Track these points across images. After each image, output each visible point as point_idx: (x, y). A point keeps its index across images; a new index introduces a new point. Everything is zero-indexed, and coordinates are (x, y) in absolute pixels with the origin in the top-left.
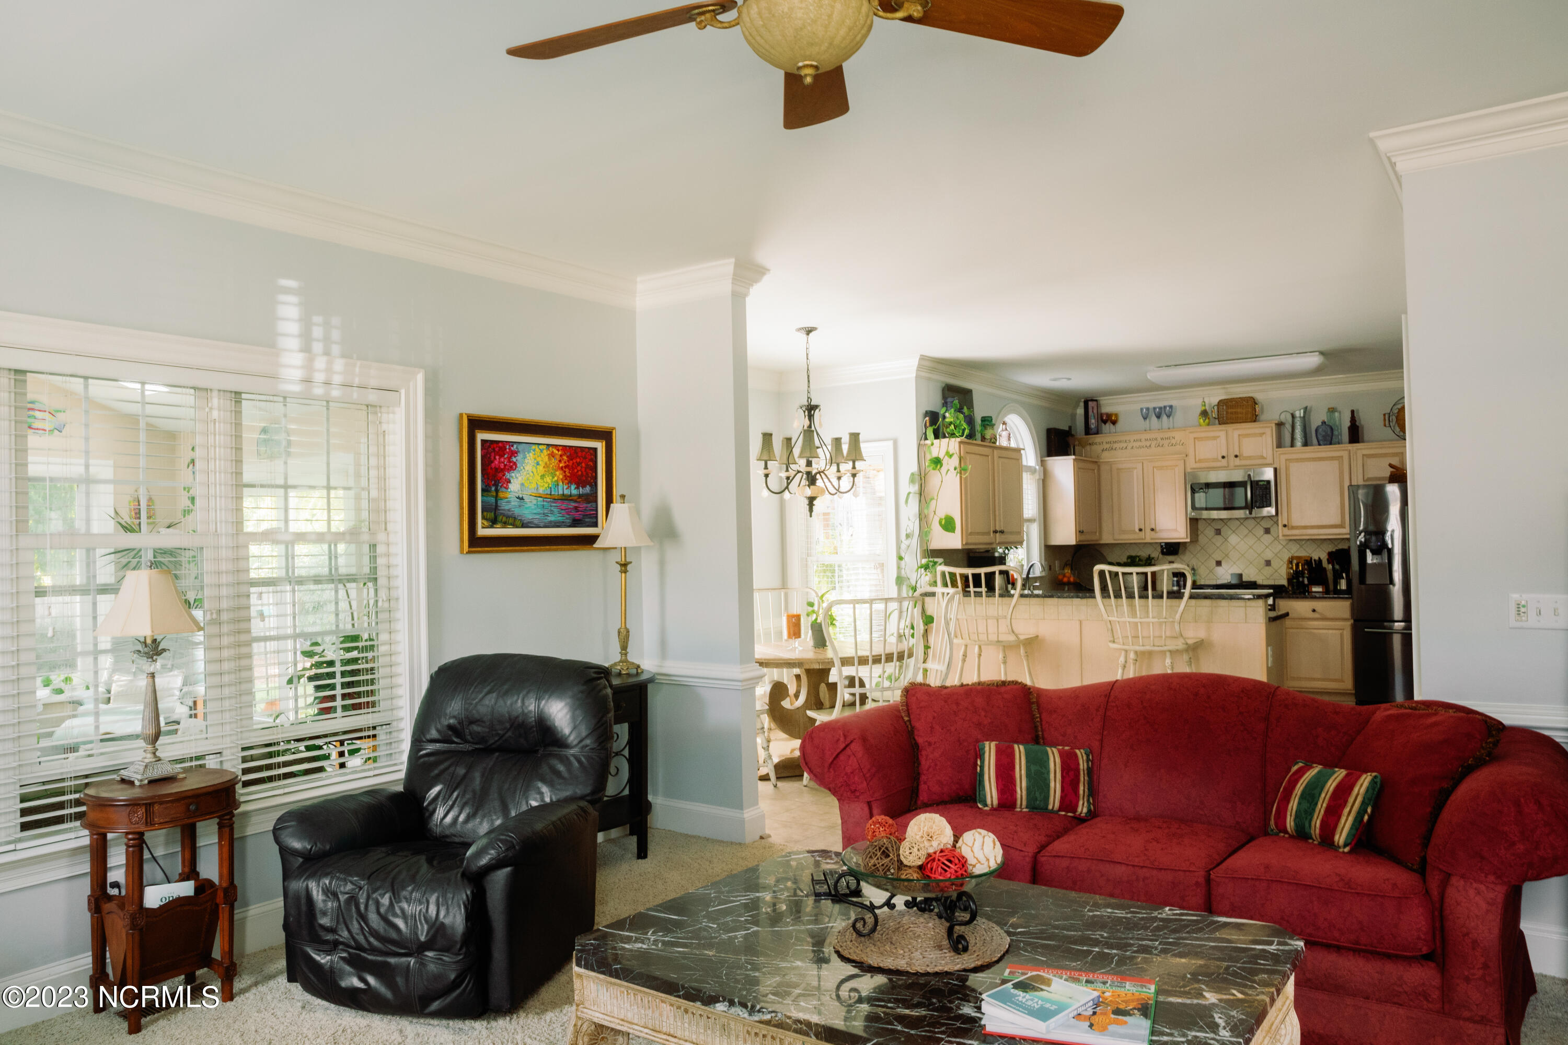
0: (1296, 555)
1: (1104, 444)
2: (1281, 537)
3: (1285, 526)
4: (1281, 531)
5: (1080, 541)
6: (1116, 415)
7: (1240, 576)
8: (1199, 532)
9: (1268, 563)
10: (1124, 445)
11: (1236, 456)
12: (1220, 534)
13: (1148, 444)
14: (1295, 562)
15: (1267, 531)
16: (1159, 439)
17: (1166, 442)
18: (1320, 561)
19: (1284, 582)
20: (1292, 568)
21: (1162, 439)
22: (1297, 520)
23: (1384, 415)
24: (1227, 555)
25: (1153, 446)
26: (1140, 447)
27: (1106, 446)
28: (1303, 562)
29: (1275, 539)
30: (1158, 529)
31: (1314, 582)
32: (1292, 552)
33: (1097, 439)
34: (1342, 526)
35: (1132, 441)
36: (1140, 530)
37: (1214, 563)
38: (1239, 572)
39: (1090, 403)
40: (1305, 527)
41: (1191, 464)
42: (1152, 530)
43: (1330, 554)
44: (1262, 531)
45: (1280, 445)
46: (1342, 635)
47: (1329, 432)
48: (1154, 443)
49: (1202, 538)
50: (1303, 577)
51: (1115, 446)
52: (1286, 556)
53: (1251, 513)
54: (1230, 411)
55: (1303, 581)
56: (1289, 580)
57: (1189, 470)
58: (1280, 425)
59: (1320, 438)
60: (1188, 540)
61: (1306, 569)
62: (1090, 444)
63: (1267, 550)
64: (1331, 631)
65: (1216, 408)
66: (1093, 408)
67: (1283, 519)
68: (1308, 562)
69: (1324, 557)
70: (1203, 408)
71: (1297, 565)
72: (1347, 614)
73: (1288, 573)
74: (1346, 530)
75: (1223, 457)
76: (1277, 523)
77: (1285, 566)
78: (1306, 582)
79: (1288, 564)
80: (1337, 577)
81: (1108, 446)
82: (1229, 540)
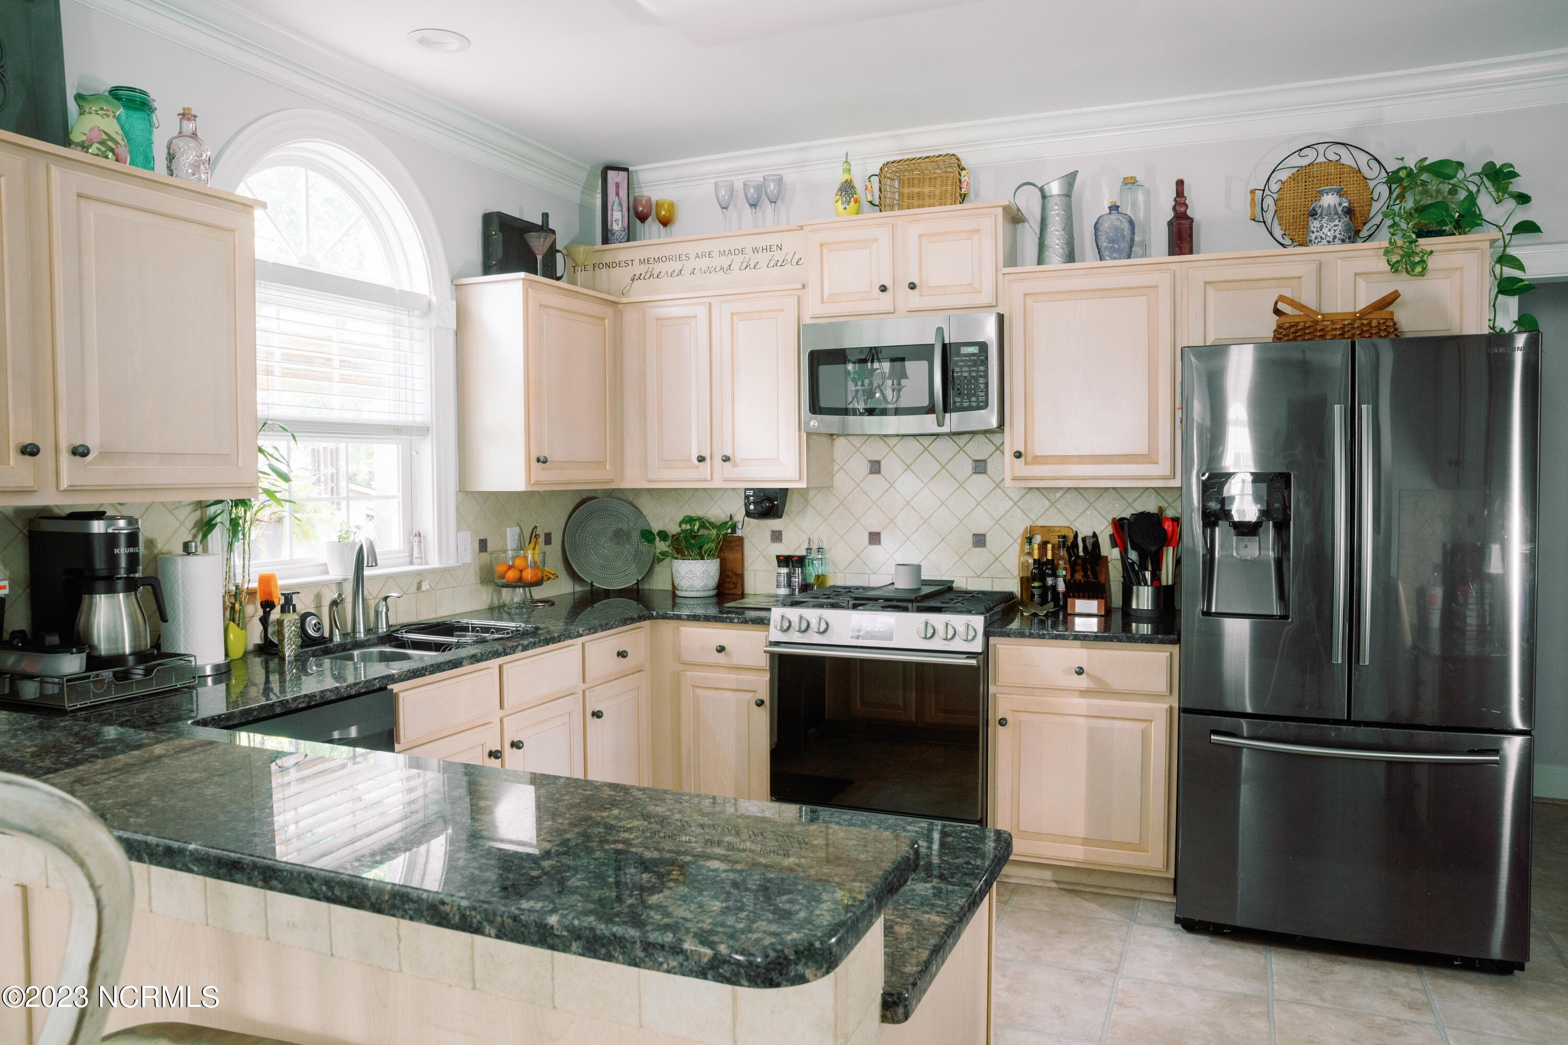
0: (1040, 523)
1: (636, 263)
2: (1008, 483)
3: (1018, 455)
4: (1008, 467)
5: (537, 483)
6: (672, 206)
7: (917, 569)
8: (836, 468)
9: (979, 540)
10: (677, 266)
11: (912, 286)
12: (878, 471)
13: (725, 261)
14: (1038, 539)
15: (980, 467)
16: (749, 251)
17: (763, 258)
18: (1094, 541)
19: (1014, 586)
20: (1030, 554)
21: (755, 250)
22: (1043, 444)
23: (1253, 192)
24: (891, 520)
25: (735, 266)
26: (709, 270)
27: (639, 269)
28: (1055, 540)
29: (998, 485)
30: (738, 459)
31: (1078, 590)
32: (1034, 517)
33: (621, 251)
34: (1149, 458)
35: (692, 256)
36: (701, 459)
37: (866, 537)
38: (915, 561)
39: (611, 174)
40: (1065, 459)
41: (814, 310)
42: (726, 459)
43: (1119, 524)
44: (969, 467)
45: (1012, 259)
46: (1145, 735)
47: (1127, 232)
48: (738, 260)
49: (841, 481)
50: (1055, 575)
51: (658, 267)
52: (1019, 528)
53: (940, 424)
54: (906, 191)
55: (1054, 587)
56: (1025, 582)
57: (807, 320)
58: (1015, 218)
59: (1104, 244)
60: (803, 485)
61: (1062, 558)
62: (608, 265)
63: (979, 509)
64: (1118, 724)
65: (875, 180)
66: (617, 186)
67: (1013, 439)
68: (1068, 544)
69: (1105, 532)
70: (847, 177)
71: (1043, 545)
72: (1160, 683)
73: (1024, 566)
74: (1162, 467)
75: (883, 289)
76: (1000, 448)
77: (1017, 548)
78: (1061, 587)
79: (1022, 546)
80: (1131, 580)
81: (642, 269)
82: (897, 485)
